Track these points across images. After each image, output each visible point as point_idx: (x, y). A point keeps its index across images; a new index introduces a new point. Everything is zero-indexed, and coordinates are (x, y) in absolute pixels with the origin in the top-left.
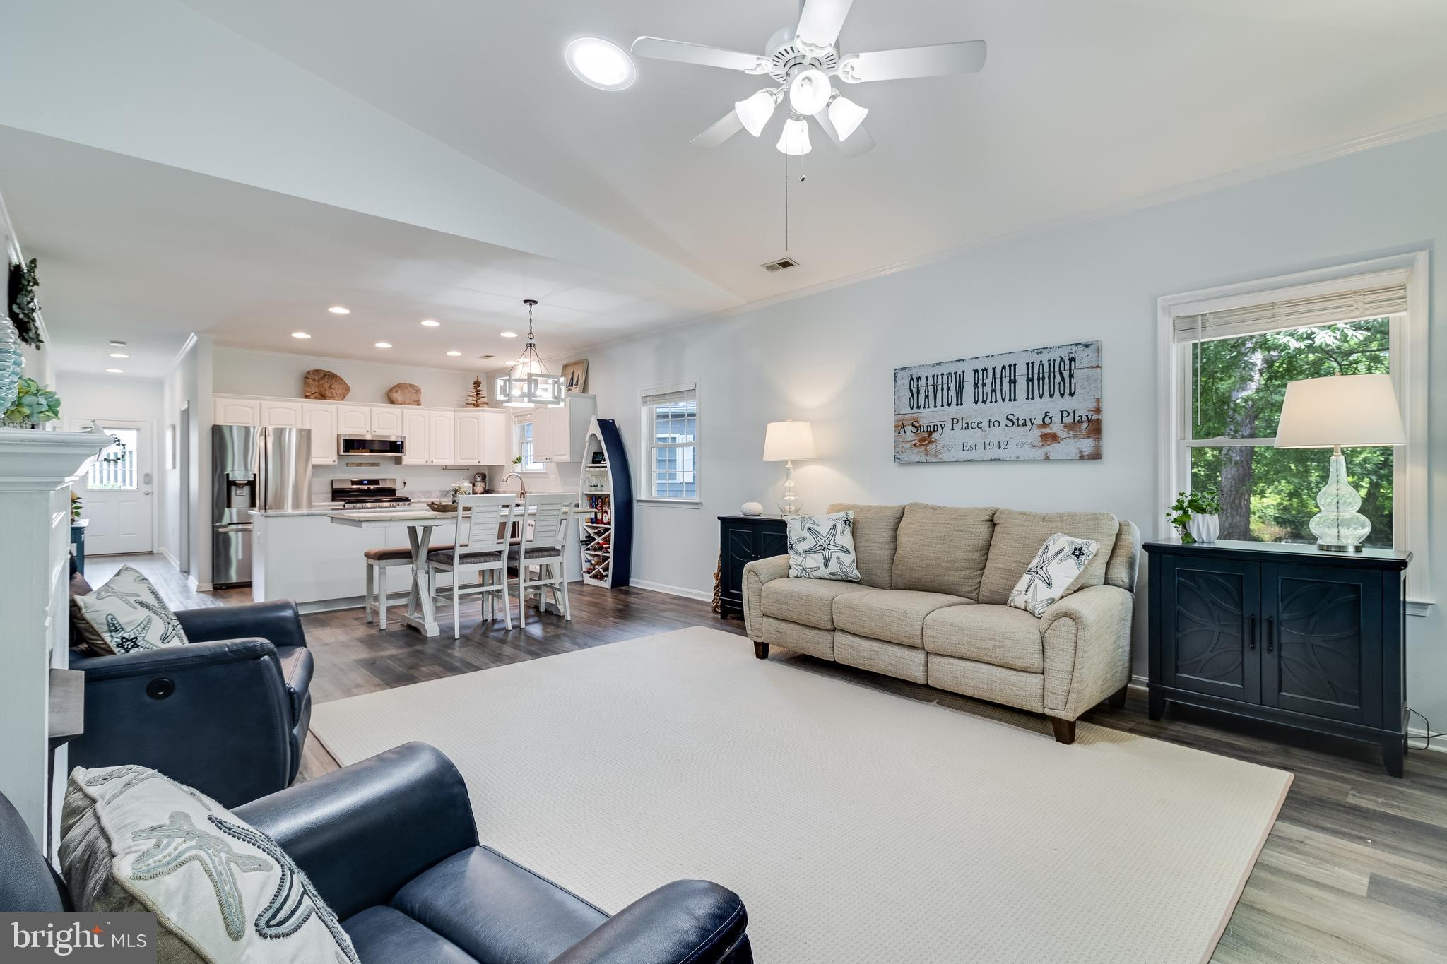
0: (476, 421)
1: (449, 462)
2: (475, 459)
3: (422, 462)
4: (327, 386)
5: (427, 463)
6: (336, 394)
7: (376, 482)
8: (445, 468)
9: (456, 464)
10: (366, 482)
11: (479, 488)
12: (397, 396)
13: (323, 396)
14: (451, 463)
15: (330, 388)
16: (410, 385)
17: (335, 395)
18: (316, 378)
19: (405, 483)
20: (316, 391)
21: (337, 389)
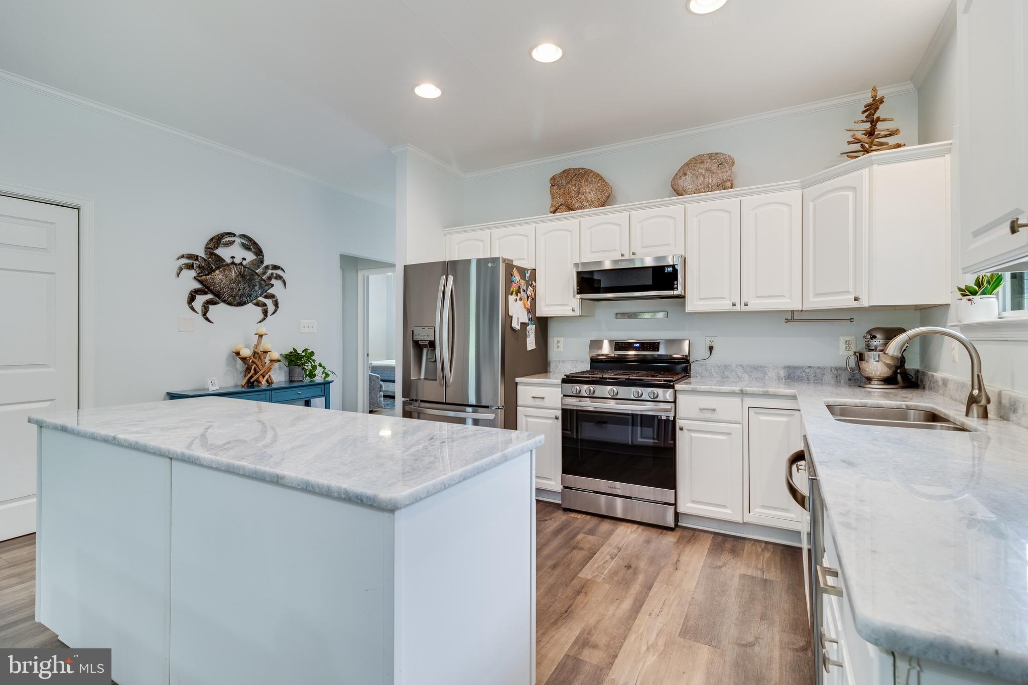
0: (851, 194)
1: (793, 303)
2: (848, 292)
3: (724, 305)
4: (574, 190)
5: (738, 308)
6: (587, 199)
7: (654, 346)
8: (792, 317)
9: (807, 307)
10: (638, 345)
11: (876, 366)
12: (685, 183)
13: (570, 209)
14: (797, 306)
15: (578, 193)
16: (710, 155)
17: (585, 204)
18: (564, 182)
19: (711, 348)
20: (562, 202)
21: (590, 191)
